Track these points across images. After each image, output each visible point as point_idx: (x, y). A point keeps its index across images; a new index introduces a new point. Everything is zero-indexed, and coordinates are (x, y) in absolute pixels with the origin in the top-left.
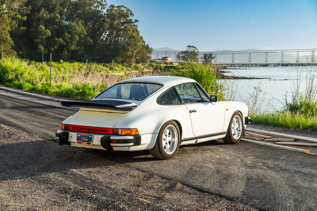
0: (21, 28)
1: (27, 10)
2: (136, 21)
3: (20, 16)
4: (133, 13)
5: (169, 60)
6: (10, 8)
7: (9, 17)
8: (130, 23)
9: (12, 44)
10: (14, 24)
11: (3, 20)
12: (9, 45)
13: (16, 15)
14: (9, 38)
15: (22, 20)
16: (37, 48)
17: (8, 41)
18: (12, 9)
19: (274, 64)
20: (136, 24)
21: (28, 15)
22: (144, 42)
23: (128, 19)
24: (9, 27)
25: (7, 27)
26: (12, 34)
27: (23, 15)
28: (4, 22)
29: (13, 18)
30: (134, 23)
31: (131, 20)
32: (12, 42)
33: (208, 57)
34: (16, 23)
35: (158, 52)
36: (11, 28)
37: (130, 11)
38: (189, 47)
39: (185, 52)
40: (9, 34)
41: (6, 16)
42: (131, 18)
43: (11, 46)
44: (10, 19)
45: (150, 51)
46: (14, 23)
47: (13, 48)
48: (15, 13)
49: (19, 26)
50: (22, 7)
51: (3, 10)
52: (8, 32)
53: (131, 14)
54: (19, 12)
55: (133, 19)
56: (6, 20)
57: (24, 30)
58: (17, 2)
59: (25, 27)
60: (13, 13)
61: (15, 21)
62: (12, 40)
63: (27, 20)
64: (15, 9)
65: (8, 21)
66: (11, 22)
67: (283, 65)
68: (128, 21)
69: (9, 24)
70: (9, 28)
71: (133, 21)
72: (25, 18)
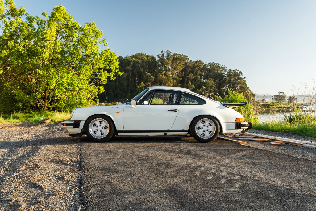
0: (179, 84)
1: (182, 74)
2: (245, 78)
3: (178, 78)
5: (267, 101)
7: (172, 78)
8: (241, 79)
11: (169, 80)
13: (176, 77)
15: (179, 80)
18: (174, 74)
20: (245, 80)
21: (182, 77)
22: (249, 90)
23: (240, 77)
25: (171, 84)
27: (180, 77)
28: (169, 82)
29: (174, 79)
31: (242, 78)
33: (292, 99)
34: (176, 82)
35: (260, 97)
37: (241, 72)
38: (280, 92)
39: (277, 96)
41: (170, 78)
42: (241, 76)
45: (254, 95)
46: (175, 81)
50: (179, 73)
51: (169, 75)
53: (242, 74)
54: (178, 75)
55: (243, 76)
58: (177, 70)
60: (174, 76)
64: (176, 74)
68: (240, 78)
71: (243, 78)
72: (181, 79)
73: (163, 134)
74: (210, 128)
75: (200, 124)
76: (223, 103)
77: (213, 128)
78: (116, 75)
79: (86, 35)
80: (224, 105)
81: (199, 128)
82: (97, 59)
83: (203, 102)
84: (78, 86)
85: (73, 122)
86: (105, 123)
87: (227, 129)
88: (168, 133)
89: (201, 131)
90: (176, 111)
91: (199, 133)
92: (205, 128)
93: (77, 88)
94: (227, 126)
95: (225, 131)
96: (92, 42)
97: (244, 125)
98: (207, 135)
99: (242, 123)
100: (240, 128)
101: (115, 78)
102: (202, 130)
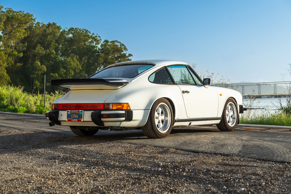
0: (17, 64)
1: (23, 47)
2: (130, 55)
3: (16, 53)
4: (127, 48)
6: (7, 46)
7: (5, 54)
8: (124, 57)
9: (8, 80)
10: (10, 61)
12: (5, 81)
13: (12, 51)
14: (5, 74)
15: (18, 56)
16: (33, 83)
17: (5, 78)
18: (9, 46)
19: (267, 96)
20: (130, 58)
21: (24, 52)
23: (122, 53)
24: (6, 63)
25: (4, 63)
27: (19, 52)
29: (10, 55)
30: (128, 57)
31: (125, 55)
32: (8, 78)
34: (13, 59)
36: (8, 64)
37: (123, 45)
40: (6, 71)
41: (2, 53)
42: (124, 52)
43: (8, 82)
44: (7, 56)
46: (10, 59)
48: (12, 50)
49: (16, 62)
50: (18, 44)
52: (5, 68)
53: (125, 49)
54: (15, 49)
55: (127, 53)
56: (3, 57)
57: (20, 66)
58: (13, 40)
59: (21, 63)
60: (9, 50)
61: (12, 58)
62: (8, 76)
63: (23, 57)
64: (11, 46)
65: (4, 58)
66: (8, 58)
67: (276, 97)
68: (122, 56)
69: (5, 60)
70: (5, 65)
71: (127, 55)
72: (21, 55)
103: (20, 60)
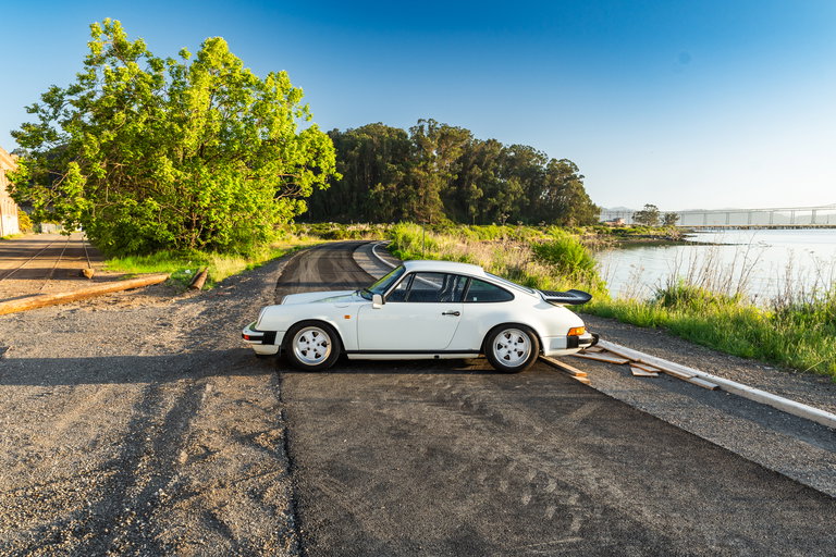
0: (452, 187)
1: (459, 168)
2: (582, 176)
3: (451, 175)
4: (578, 168)
5: (622, 221)
6: (440, 167)
7: (439, 176)
8: (574, 179)
10: (444, 184)
12: (438, 206)
13: (447, 173)
14: (438, 199)
15: (453, 179)
16: (468, 209)
17: (437, 203)
18: (442, 168)
20: (581, 180)
21: (459, 174)
22: (590, 201)
23: (572, 174)
24: (439, 187)
25: (437, 187)
26: (442, 194)
27: (454, 174)
29: (444, 177)
30: (579, 179)
31: (575, 176)
32: (441, 204)
33: (670, 218)
34: (447, 183)
35: (610, 213)
36: (441, 188)
37: (574, 165)
38: (648, 206)
39: (642, 213)
40: (438, 195)
42: (575, 173)
43: (440, 208)
44: (441, 178)
45: (598, 211)
46: (444, 182)
47: (442, 210)
48: (446, 171)
49: (450, 186)
50: (453, 164)
51: (433, 169)
52: (438, 192)
53: (576, 169)
54: (450, 170)
55: (578, 174)
56: (436, 180)
57: (455, 190)
58: (448, 160)
59: (455, 186)
60: (443, 172)
62: (441, 201)
63: (458, 179)
64: (446, 167)
65: (438, 181)
66: (441, 182)
67: (770, 228)
68: (572, 177)
69: (439, 184)
70: (438, 189)
71: (578, 176)
72: (456, 177)
73: (432, 356)
74: (521, 347)
75: (501, 339)
76: (547, 297)
77: (525, 347)
78: (331, 179)
79: (270, 99)
80: (548, 301)
81: (500, 347)
82: (292, 149)
83: (509, 297)
84: (255, 202)
85: (262, 334)
86: (322, 337)
87: (552, 348)
88: (441, 356)
89: (503, 352)
90: (457, 314)
91: (499, 355)
92: (512, 347)
93: (253, 205)
94: (552, 342)
95: (548, 352)
96: (282, 115)
97: (584, 341)
98: (515, 360)
99: (581, 337)
100: (577, 347)
101: (328, 185)
102: (507, 350)
103: (455, 183)
